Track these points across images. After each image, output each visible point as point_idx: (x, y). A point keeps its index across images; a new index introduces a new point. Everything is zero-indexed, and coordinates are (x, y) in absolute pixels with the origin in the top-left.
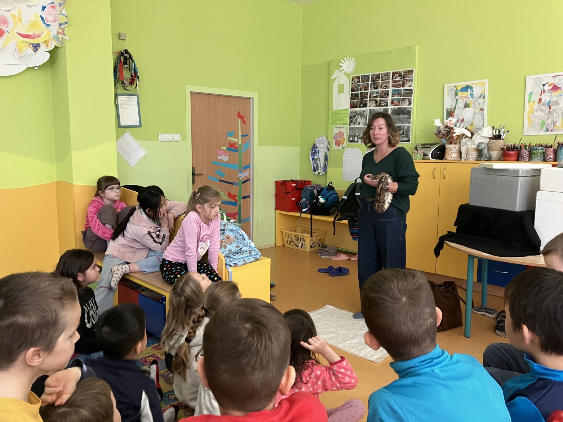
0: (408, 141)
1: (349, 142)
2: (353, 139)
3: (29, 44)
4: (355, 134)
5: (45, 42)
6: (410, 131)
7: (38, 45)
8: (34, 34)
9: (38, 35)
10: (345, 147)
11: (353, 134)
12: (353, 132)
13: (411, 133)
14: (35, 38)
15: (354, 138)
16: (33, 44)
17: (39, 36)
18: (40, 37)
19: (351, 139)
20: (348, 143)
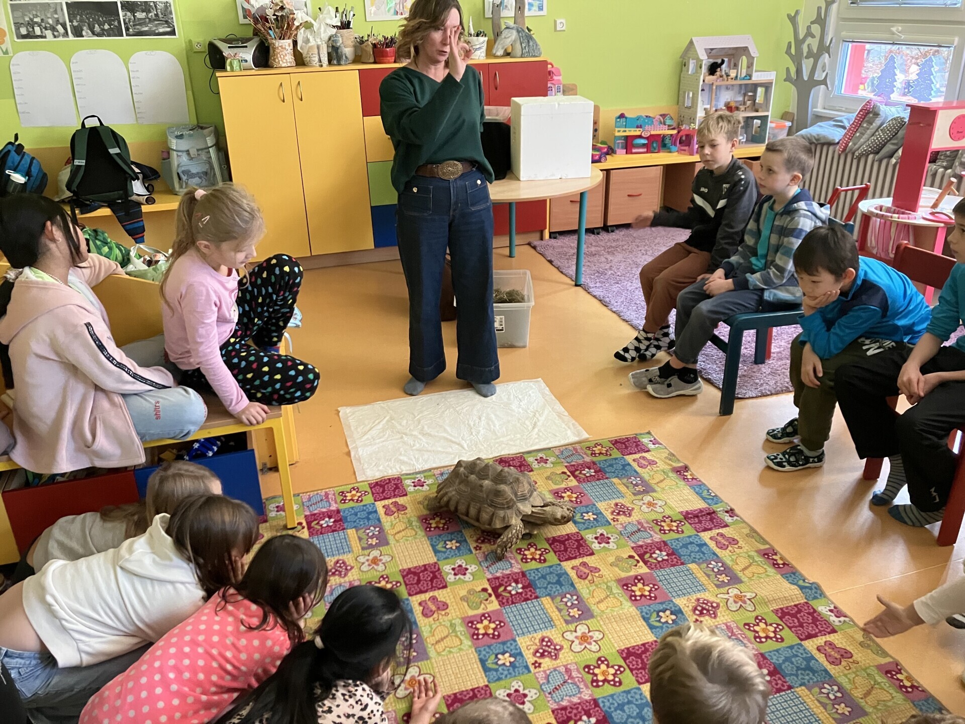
0: (173, 33)
1: (18, 38)
2: (28, 30)
4: (32, 20)
6: (171, 13)
10: (10, 50)
11: (27, 19)
12: (24, 15)
13: (174, 16)
15: (31, 30)
19: (23, 31)
20: (16, 40)
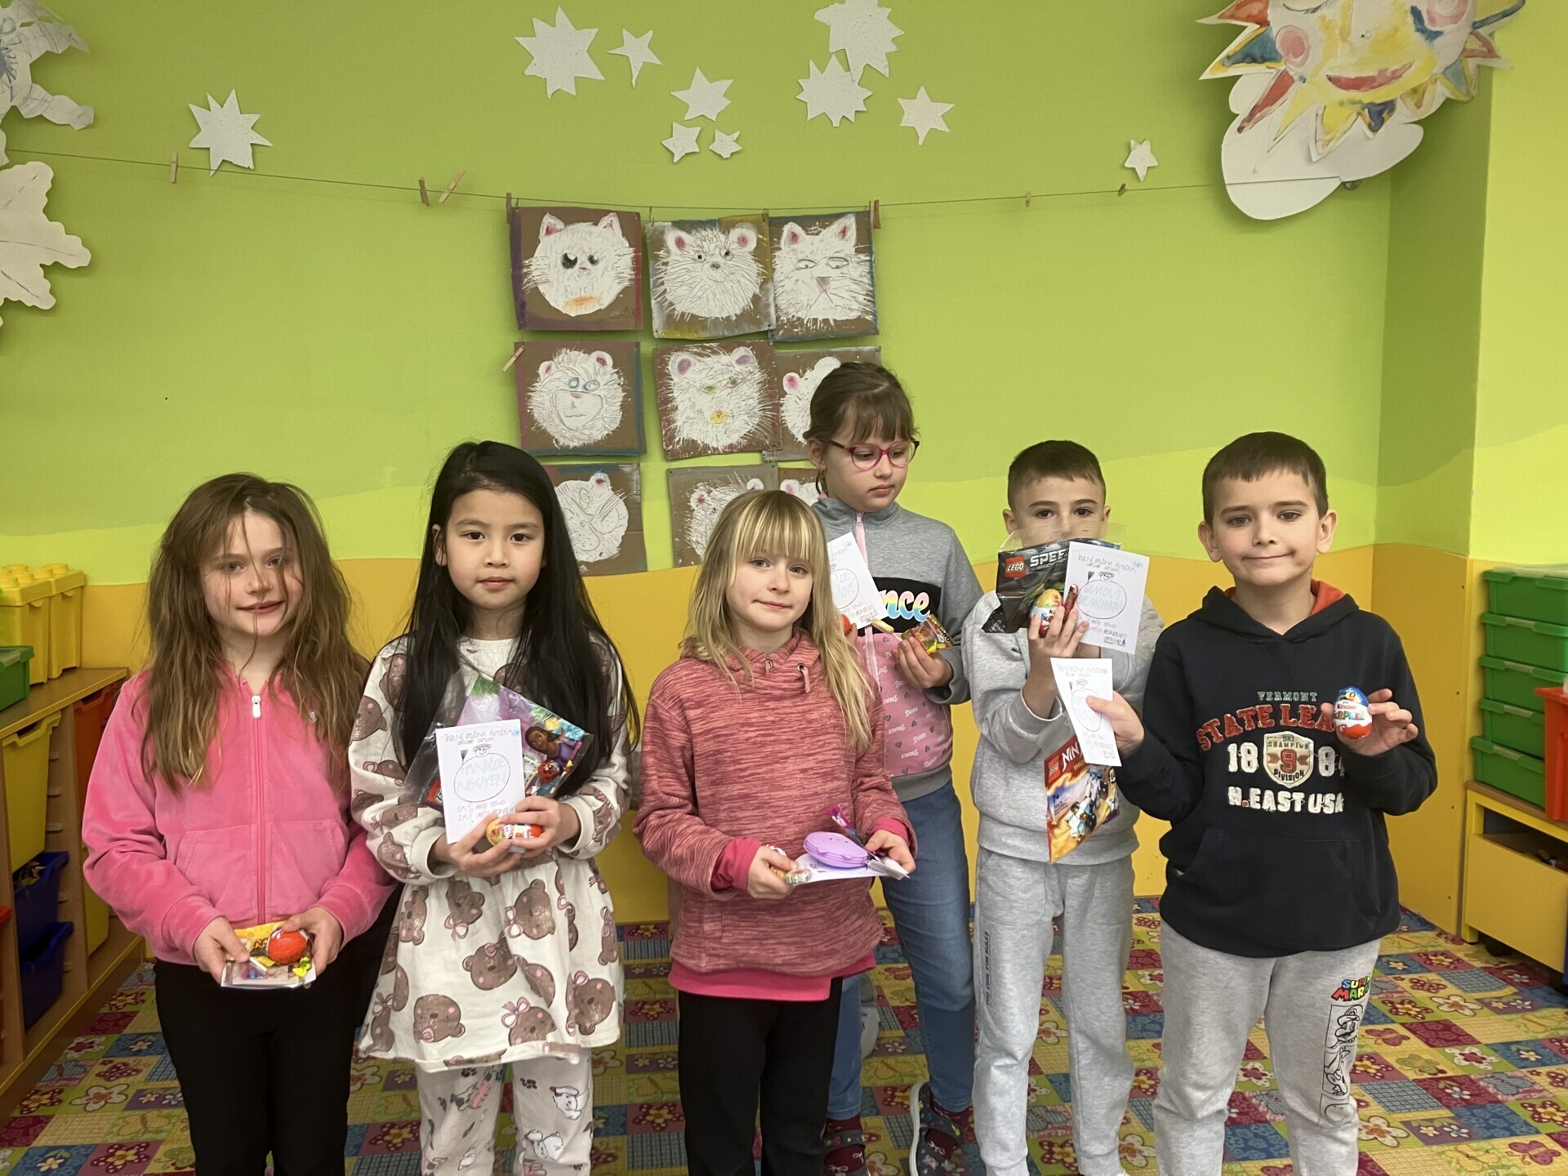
3: (1358, 107)
5: (1415, 91)
7: (1389, 106)
8: (1382, 72)
9: (1394, 72)
14: (1381, 85)
16: (1371, 107)
17: (1396, 76)
18: (1401, 79)
